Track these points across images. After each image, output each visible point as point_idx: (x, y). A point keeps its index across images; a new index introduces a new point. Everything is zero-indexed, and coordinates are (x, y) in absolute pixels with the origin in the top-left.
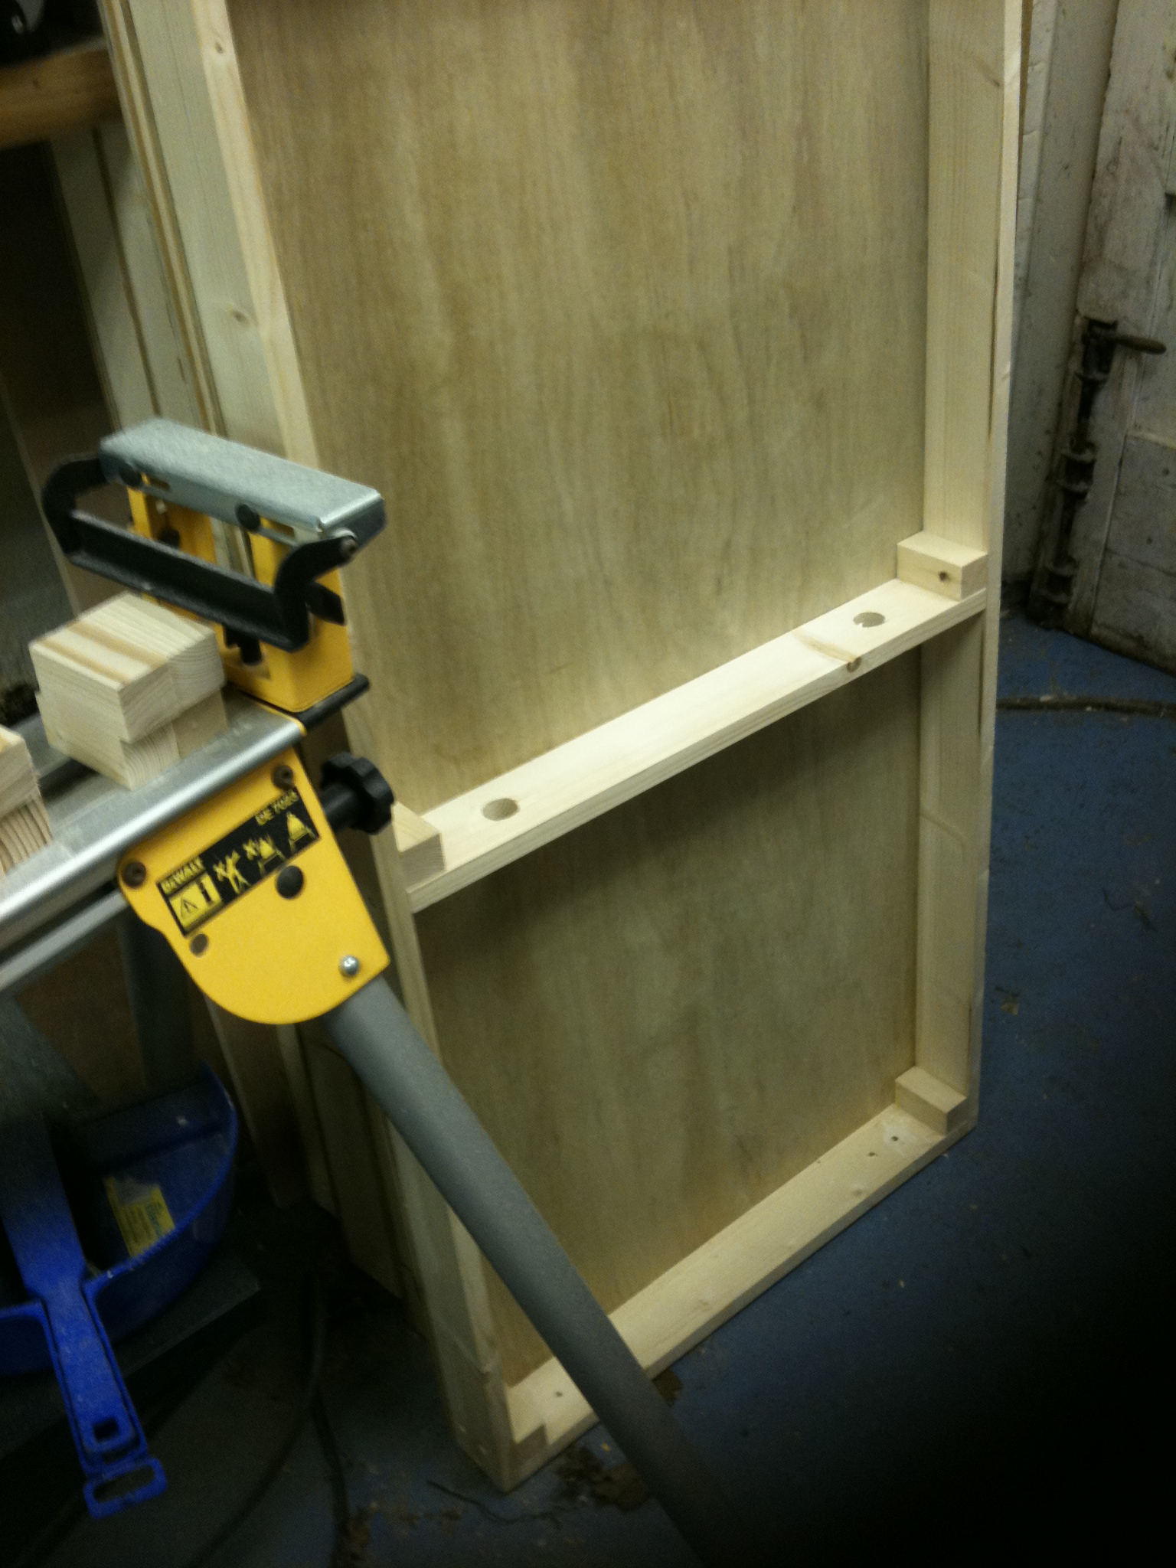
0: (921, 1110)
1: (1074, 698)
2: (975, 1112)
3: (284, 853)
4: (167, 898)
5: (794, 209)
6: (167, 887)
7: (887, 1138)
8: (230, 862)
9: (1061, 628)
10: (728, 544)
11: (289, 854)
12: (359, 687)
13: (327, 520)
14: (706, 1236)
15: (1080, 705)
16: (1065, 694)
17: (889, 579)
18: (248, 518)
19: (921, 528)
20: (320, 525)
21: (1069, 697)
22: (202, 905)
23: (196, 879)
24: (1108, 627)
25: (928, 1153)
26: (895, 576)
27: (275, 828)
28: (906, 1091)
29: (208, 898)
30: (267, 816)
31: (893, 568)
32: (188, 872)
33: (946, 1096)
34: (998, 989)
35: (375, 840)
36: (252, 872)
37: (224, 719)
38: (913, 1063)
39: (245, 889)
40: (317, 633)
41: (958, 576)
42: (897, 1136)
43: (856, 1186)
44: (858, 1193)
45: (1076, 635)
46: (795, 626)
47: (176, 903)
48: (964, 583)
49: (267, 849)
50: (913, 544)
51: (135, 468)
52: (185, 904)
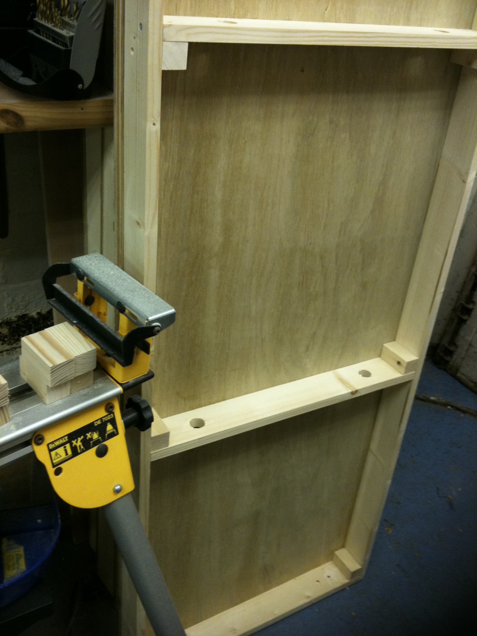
0: (342, 567)
1: (444, 401)
2: (364, 573)
3: (102, 438)
4: (50, 451)
5: (371, 212)
6: (51, 446)
7: (325, 576)
8: (79, 439)
9: (445, 370)
10: (315, 333)
11: (104, 440)
12: (150, 376)
13: (151, 318)
14: (242, 600)
15: (445, 405)
16: (441, 398)
17: (377, 357)
18: (120, 307)
19: (394, 340)
20: (147, 319)
21: (442, 400)
22: (63, 456)
23: (63, 444)
24: (464, 375)
25: (341, 587)
26: (380, 356)
27: (100, 428)
28: (337, 557)
29: (67, 454)
30: (99, 422)
31: (380, 353)
32: (61, 441)
33: (354, 565)
34: (386, 520)
35: (142, 433)
36: (87, 445)
37: (91, 381)
38: (343, 547)
39: (83, 451)
40: (137, 354)
41: (404, 365)
42: (330, 576)
43: (308, 594)
44: (308, 597)
45: (451, 375)
46: (335, 369)
47: (53, 453)
48: (406, 368)
49: (95, 436)
50: (390, 346)
51: (82, 273)
52: (57, 454)
